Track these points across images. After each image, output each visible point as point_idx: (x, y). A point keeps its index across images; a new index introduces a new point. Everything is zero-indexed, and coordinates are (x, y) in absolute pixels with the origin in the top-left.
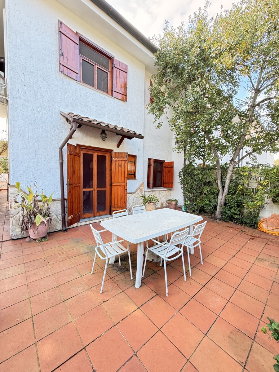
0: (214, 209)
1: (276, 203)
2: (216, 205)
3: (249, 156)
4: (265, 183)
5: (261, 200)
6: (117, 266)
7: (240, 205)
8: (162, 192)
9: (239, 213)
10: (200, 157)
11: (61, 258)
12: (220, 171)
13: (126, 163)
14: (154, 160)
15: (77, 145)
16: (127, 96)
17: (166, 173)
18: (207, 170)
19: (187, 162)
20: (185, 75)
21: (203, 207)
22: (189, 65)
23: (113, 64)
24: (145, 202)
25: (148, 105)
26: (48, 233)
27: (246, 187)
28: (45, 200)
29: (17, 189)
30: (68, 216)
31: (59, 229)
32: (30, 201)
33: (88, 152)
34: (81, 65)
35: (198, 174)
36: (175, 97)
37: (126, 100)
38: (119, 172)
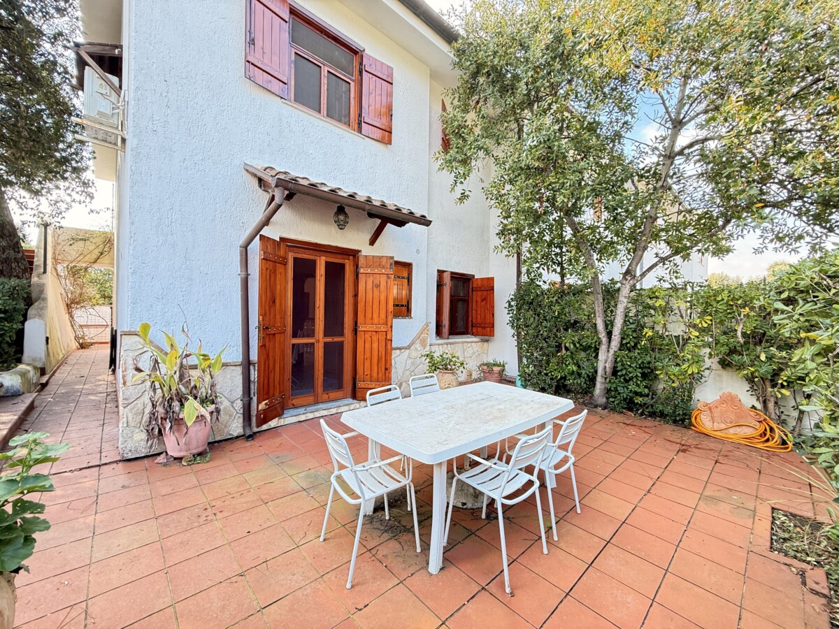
0: (588, 383)
1: (728, 368)
2: (593, 375)
3: (664, 264)
4: (703, 322)
5: (697, 362)
6: (381, 521)
7: (648, 374)
8: (469, 345)
9: (646, 391)
10: (554, 266)
11: (245, 503)
12: (600, 297)
13: (389, 281)
14: (452, 273)
15: (281, 238)
16: (391, 133)
17: (477, 302)
18: (572, 295)
19: (524, 278)
20: (520, 89)
21: (564, 378)
22: (529, 68)
23: (361, 64)
24: (433, 368)
25: (440, 154)
26: (209, 443)
27: (660, 332)
28: (206, 366)
29: (142, 341)
30: (259, 402)
31: (235, 434)
32: (172, 367)
33: (304, 255)
34: (293, 66)
35: (551, 305)
36: (498, 136)
37: (390, 142)
38: (374, 300)
